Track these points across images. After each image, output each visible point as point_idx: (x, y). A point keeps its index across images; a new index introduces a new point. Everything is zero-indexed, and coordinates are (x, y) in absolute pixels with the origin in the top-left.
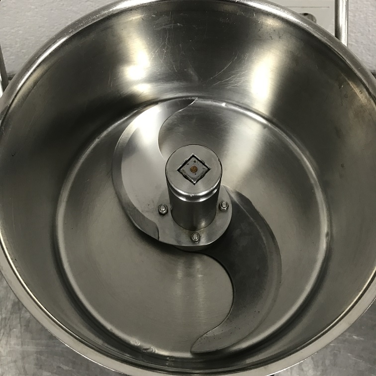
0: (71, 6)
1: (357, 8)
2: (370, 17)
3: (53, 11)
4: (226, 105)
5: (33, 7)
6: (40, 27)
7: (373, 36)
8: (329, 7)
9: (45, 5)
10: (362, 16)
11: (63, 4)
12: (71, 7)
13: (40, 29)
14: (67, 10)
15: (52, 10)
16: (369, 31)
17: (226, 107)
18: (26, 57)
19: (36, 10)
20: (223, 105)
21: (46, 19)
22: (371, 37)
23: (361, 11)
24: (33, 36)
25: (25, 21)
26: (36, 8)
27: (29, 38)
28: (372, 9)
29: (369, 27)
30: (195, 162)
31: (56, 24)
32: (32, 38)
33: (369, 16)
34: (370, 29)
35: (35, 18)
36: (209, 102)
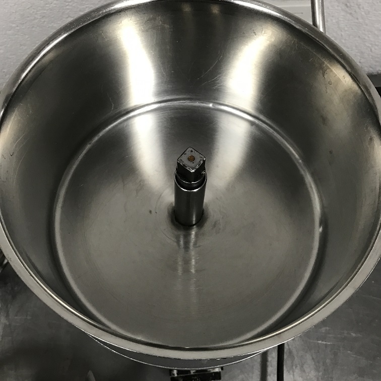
0: (52, 22)
1: (329, 14)
2: (342, 22)
3: (34, 29)
4: (213, 106)
5: (14, 25)
6: (21, 45)
7: (345, 40)
8: (302, 13)
9: (26, 22)
10: (334, 21)
11: (44, 21)
12: (52, 24)
13: (21, 47)
14: (49, 27)
15: (33, 27)
16: (342, 35)
17: (213, 107)
18: (8, 76)
19: (17, 28)
20: (211, 105)
21: (27, 36)
22: (343, 41)
23: (333, 17)
24: (14, 55)
25: (5, 40)
26: (17, 26)
27: (11, 57)
28: (343, 14)
29: (341, 31)
30: (192, 151)
31: (37, 42)
32: (13, 56)
33: (340, 21)
34: (343, 34)
35: (16, 36)
36: (197, 104)
